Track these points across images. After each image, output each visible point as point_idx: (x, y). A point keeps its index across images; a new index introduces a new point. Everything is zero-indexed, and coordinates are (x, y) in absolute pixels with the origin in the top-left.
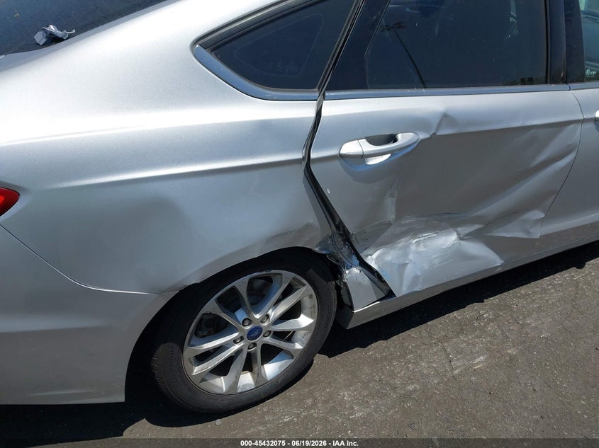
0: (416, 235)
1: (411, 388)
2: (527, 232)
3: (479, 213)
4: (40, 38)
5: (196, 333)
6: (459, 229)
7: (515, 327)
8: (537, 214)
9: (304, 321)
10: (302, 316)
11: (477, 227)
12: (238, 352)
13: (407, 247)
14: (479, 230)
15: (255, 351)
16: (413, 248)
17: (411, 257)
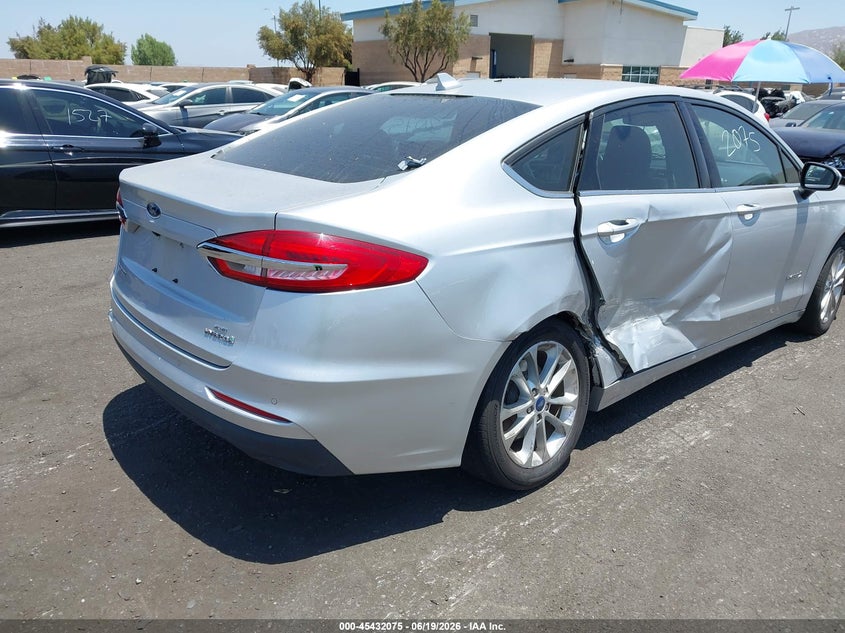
0: (633, 319)
1: (663, 458)
2: (711, 316)
3: (674, 298)
4: (403, 165)
5: (506, 403)
6: (661, 315)
7: (721, 410)
8: (714, 298)
9: (570, 397)
10: (566, 394)
11: (673, 312)
12: (530, 423)
13: (629, 330)
14: (675, 315)
15: (541, 423)
16: (634, 330)
17: (634, 338)
